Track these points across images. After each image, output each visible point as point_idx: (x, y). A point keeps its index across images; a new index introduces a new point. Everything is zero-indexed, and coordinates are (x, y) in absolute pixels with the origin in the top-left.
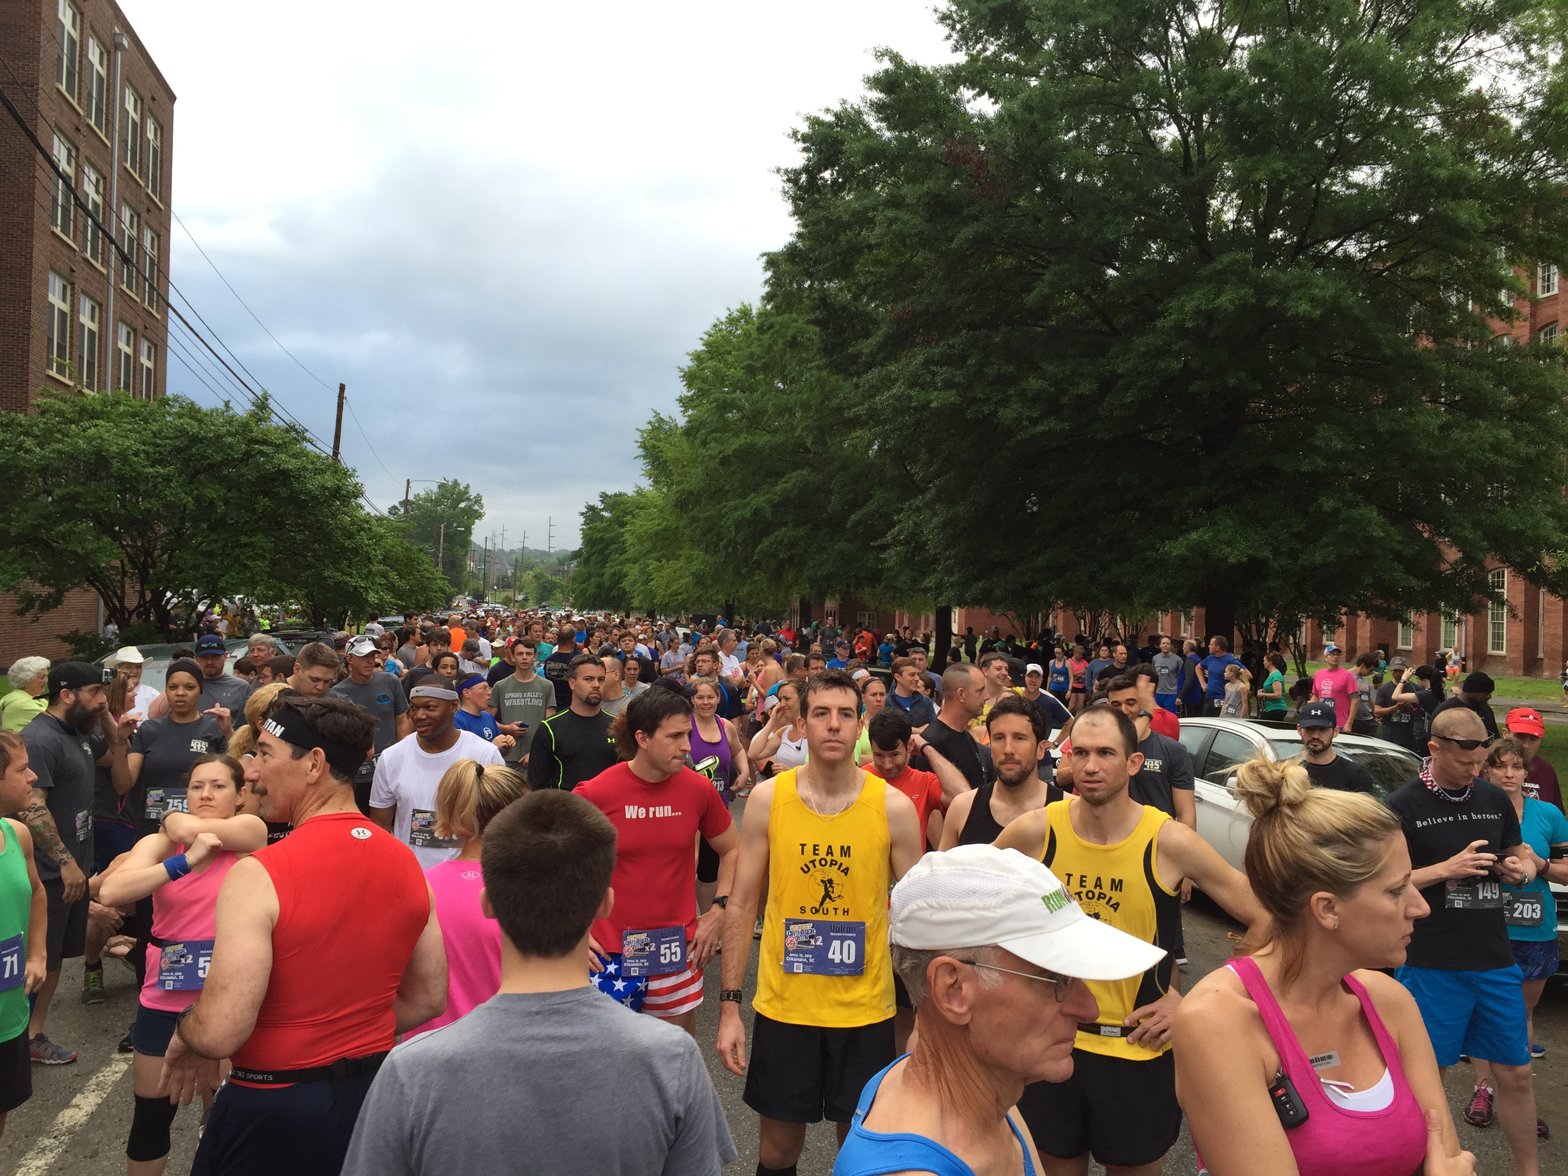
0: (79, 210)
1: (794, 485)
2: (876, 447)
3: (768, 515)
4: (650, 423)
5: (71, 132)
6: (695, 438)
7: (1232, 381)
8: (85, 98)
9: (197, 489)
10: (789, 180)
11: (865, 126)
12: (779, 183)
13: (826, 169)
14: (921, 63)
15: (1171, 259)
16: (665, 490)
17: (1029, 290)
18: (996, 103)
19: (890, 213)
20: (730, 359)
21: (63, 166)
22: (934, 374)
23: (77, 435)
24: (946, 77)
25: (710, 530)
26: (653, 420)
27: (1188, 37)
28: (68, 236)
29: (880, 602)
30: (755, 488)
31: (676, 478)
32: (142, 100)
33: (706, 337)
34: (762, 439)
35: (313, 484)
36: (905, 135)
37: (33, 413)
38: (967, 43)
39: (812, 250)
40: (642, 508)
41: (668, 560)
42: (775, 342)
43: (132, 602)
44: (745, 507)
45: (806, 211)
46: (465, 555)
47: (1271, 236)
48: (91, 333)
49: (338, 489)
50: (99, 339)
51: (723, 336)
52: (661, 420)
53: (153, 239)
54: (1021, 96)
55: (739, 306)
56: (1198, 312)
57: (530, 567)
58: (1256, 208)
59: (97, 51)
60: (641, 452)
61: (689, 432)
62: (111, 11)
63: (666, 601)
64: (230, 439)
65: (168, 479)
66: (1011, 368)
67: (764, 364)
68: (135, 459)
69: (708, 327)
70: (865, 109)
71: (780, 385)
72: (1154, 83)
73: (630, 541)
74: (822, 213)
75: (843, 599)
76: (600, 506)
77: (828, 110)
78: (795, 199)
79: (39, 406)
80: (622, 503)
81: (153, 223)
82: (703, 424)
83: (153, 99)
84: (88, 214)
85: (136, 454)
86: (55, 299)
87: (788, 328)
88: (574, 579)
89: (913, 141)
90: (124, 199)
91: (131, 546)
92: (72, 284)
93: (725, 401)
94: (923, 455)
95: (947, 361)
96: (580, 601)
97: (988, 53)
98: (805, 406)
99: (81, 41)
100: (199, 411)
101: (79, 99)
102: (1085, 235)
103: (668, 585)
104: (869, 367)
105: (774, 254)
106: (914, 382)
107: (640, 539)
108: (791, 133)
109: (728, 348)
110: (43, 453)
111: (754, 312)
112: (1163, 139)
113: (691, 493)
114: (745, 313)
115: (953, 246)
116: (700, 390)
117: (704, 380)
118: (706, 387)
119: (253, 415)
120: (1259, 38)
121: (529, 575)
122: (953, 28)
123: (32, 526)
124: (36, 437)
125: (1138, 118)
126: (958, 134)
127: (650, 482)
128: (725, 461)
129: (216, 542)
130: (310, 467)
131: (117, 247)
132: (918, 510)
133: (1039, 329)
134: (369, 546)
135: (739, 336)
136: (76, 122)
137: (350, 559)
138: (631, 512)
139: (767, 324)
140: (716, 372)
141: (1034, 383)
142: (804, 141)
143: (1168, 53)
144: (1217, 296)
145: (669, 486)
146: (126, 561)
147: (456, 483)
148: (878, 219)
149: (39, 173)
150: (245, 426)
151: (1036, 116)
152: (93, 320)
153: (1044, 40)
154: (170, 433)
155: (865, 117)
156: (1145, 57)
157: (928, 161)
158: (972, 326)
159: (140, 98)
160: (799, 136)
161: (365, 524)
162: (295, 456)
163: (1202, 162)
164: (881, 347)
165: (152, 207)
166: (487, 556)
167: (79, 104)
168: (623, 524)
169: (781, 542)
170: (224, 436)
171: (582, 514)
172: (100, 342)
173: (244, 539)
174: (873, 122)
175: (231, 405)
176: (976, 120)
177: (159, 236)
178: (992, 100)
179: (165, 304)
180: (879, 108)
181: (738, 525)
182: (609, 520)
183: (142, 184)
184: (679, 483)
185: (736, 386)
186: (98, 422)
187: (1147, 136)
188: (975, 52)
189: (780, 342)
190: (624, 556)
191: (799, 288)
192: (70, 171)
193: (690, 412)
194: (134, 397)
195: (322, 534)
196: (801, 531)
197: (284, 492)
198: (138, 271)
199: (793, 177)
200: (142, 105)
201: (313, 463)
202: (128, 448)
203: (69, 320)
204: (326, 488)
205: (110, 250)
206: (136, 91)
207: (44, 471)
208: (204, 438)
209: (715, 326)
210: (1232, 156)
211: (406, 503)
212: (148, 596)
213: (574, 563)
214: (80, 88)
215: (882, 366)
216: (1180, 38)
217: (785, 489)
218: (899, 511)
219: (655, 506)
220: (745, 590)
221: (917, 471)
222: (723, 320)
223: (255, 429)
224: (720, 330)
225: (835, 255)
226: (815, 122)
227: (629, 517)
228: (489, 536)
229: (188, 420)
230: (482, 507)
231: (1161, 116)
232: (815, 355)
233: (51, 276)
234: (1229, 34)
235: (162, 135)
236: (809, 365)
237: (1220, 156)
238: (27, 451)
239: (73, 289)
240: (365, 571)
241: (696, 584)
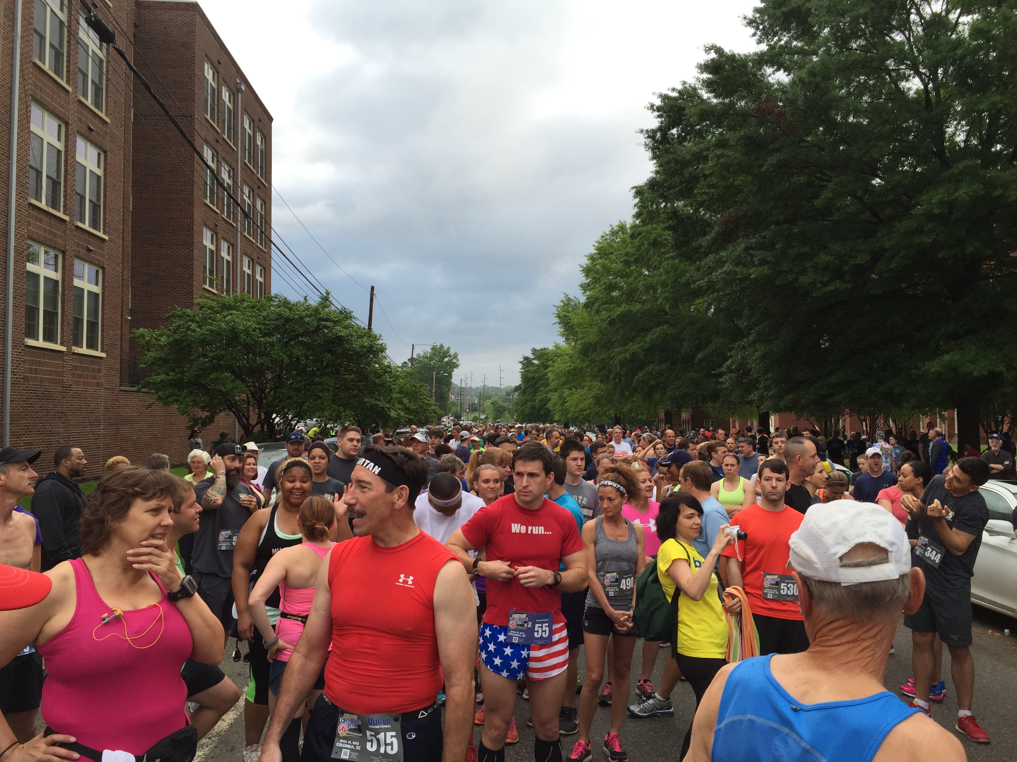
0: (219, 186)
1: (658, 336)
2: (712, 310)
3: (642, 356)
4: (562, 301)
5: (214, 143)
6: (592, 308)
7: (970, 249)
8: (221, 123)
9: (289, 350)
10: (649, 137)
11: (699, 97)
12: (642, 139)
13: (673, 128)
14: (736, 52)
15: (919, 170)
16: (573, 344)
17: (817, 197)
18: (789, 75)
19: (719, 152)
20: (613, 257)
21: (210, 163)
22: (752, 256)
23: (221, 320)
24: (753, 61)
25: (603, 368)
26: (564, 299)
27: (924, 18)
28: (214, 205)
29: (719, 412)
30: (633, 339)
31: (580, 336)
32: (253, 122)
33: (597, 244)
34: (636, 307)
35: (356, 344)
36: (727, 101)
37: (196, 308)
38: (768, 37)
39: (665, 181)
40: (559, 356)
41: (576, 389)
42: (643, 244)
43: (253, 420)
44: (626, 351)
45: (660, 157)
46: (449, 391)
47: (993, 149)
48: (228, 262)
49: (371, 347)
50: (233, 266)
51: (607, 243)
52: (569, 299)
53: (261, 204)
54: (807, 67)
55: (618, 223)
56: (941, 203)
57: (489, 397)
58: (980, 132)
59: (227, 94)
60: (557, 320)
61: (586, 306)
62: (235, 70)
63: (576, 415)
64: (308, 319)
65: (272, 345)
66: (807, 249)
67: (635, 258)
68: (254, 333)
69: (598, 238)
70: (698, 85)
71: (646, 272)
72: (902, 50)
73: (551, 378)
74: (672, 156)
75: (693, 411)
76: (532, 356)
77: (674, 90)
78: (653, 149)
79: (198, 304)
80: (546, 354)
81: (262, 195)
82: (596, 299)
83: (260, 121)
84: (225, 189)
85: (254, 331)
86: (207, 242)
87: (651, 234)
88: (517, 404)
89: (732, 104)
90: (245, 181)
91: (252, 386)
92: (216, 233)
93: (610, 284)
94: (747, 312)
95: (760, 247)
96: (521, 417)
97: (782, 43)
98: (664, 285)
99: (218, 88)
100: (289, 303)
101: (218, 123)
102: (856, 156)
103: (577, 405)
104: (706, 255)
105: (641, 187)
106: (738, 262)
107: (558, 376)
108: (649, 106)
109: (611, 251)
110: (201, 331)
111: (628, 226)
112: (909, 89)
113: (590, 344)
114: (622, 228)
115: (763, 169)
116: (594, 278)
117: (596, 272)
118: (598, 276)
119: (321, 304)
120: (976, 16)
121: (488, 403)
122: (757, 28)
123: (196, 375)
124: (197, 322)
125: (891, 77)
126: (764, 97)
127: (564, 339)
128: (612, 323)
129: (301, 382)
130: (355, 334)
131: (241, 208)
132: (744, 347)
133: (825, 222)
134: (390, 382)
135: (618, 242)
136: (216, 136)
137: (379, 391)
138: (552, 360)
139: (637, 232)
140: (604, 267)
141: (824, 258)
142: (658, 111)
143: (910, 30)
144: (956, 191)
145: (576, 341)
146: (250, 396)
147: (442, 346)
148: (710, 156)
149: (196, 166)
150: (316, 311)
151: (818, 79)
152: (229, 254)
153: (821, 29)
154: (272, 316)
155: (699, 91)
156: (894, 35)
157: (744, 115)
158: (778, 223)
159: (252, 121)
160: (655, 108)
161: (387, 369)
162: (346, 327)
163: (939, 102)
164: (714, 241)
165: (260, 185)
166: (462, 392)
167: (218, 126)
168: (546, 367)
169: (651, 374)
170: (304, 317)
171: (521, 362)
172: (233, 268)
173: (317, 380)
174: (705, 94)
175: (308, 298)
176: (776, 86)
177: (265, 203)
178: (786, 73)
179: (268, 241)
180: (708, 85)
181: (622, 363)
182: (537, 365)
183: (255, 172)
184: (581, 339)
185: (617, 274)
186: (232, 312)
187: (897, 87)
188: (773, 43)
189: (646, 243)
190: (548, 388)
191: (657, 208)
192: (213, 166)
193: (588, 293)
194: (253, 297)
195: (362, 375)
196: (664, 366)
197: (339, 350)
198: (254, 223)
199: (651, 134)
200: (254, 125)
201: (356, 332)
202: (250, 326)
203: (215, 255)
204: (365, 347)
205: (238, 210)
206: (250, 117)
207: (203, 342)
208: (293, 319)
209: (602, 237)
210: (961, 95)
211: (412, 360)
212: (263, 416)
213: (517, 393)
214: (218, 117)
215: (716, 254)
216: (918, 19)
217: (652, 338)
218: (731, 350)
219: (567, 355)
220: (628, 407)
221: (742, 323)
222: (608, 232)
223: (322, 312)
224: (606, 239)
225: (681, 183)
226: (665, 98)
227: (550, 362)
228: (463, 379)
229: (284, 309)
230: (458, 361)
231: (908, 72)
232: (670, 249)
233: (204, 230)
234: (953, 17)
235: (265, 142)
236: (666, 256)
237: (952, 97)
238: (194, 331)
239: (217, 237)
240: (388, 398)
241: (595, 403)
